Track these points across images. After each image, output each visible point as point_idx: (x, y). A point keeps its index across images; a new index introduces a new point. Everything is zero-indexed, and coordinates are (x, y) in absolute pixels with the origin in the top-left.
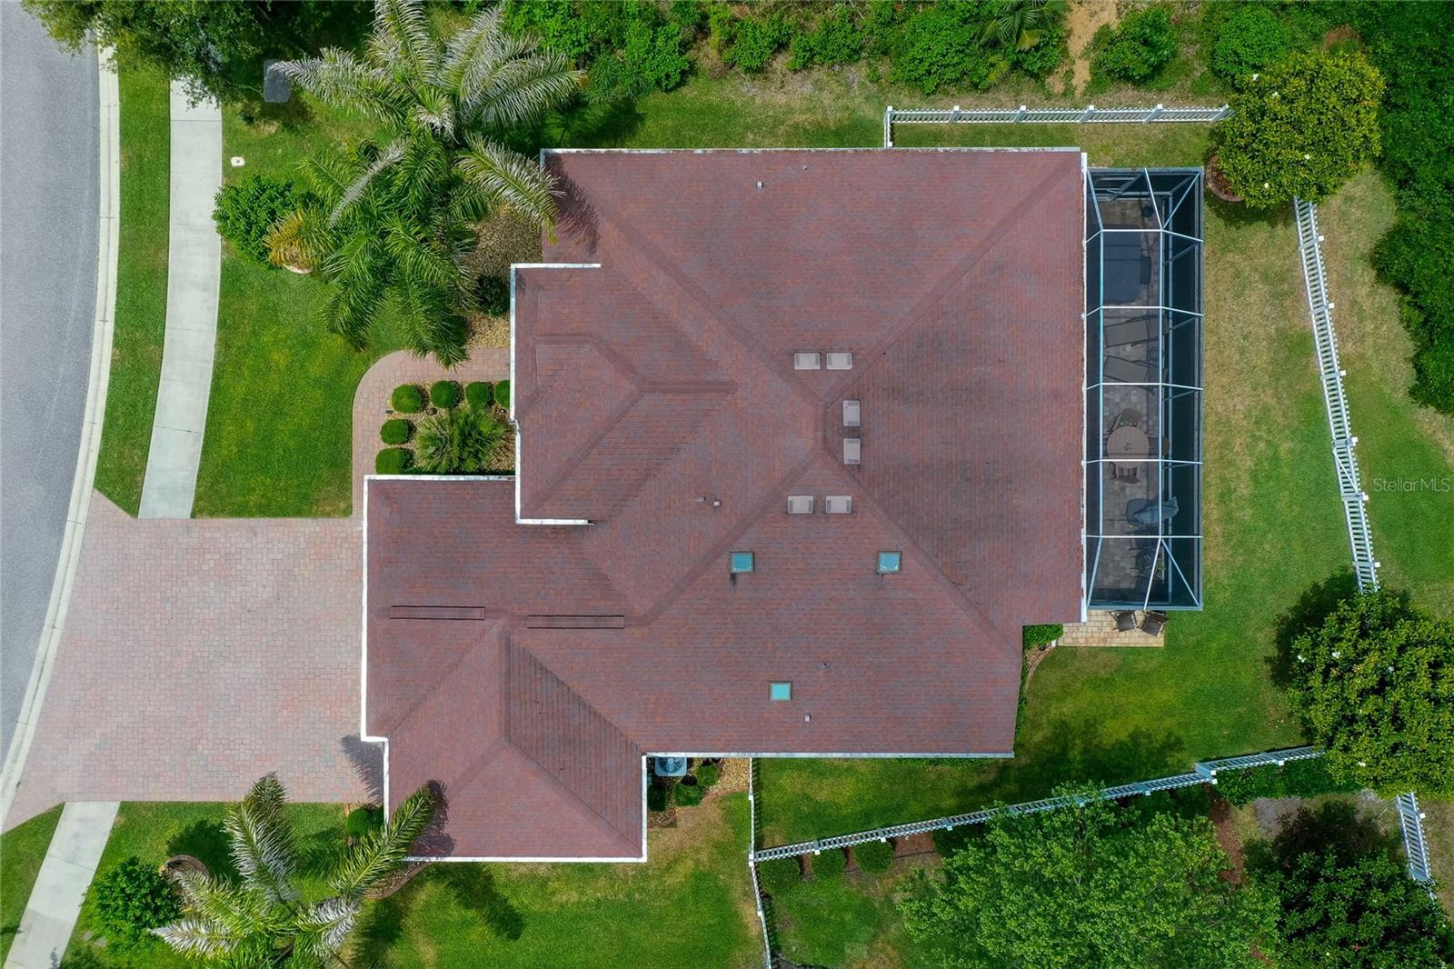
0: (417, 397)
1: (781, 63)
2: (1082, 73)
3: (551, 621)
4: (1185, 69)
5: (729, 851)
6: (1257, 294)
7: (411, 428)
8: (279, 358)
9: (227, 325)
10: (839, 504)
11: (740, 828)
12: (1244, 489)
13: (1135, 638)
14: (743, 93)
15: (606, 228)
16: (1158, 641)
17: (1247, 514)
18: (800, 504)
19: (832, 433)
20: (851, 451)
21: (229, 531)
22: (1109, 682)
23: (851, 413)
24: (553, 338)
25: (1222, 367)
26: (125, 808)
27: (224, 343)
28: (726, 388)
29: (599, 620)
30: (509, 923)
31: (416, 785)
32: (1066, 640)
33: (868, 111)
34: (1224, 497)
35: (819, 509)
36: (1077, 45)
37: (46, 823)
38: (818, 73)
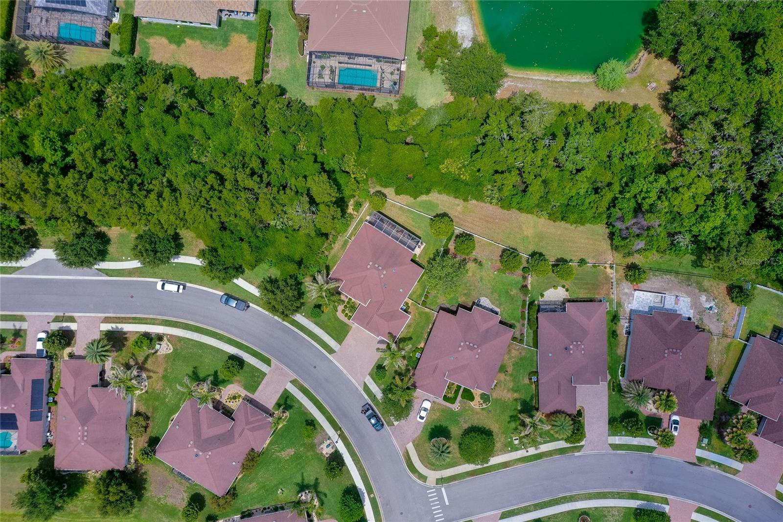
0: (343, 311)
1: (332, 245)
2: (356, 213)
3: (378, 309)
4: (362, 202)
5: (417, 308)
6: (393, 208)
7: (347, 314)
8: (329, 324)
9: (321, 327)
10: (385, 272)
11: (416, 305)
12: (414, 223)
13: (422, 247)
14: (333, 252)
15: (340, 278)
16: (424, 244)
17: (417, 225)
18: (382, 276)
19: (377, 269)
20: (380, 268)
21: (345, 342)
22: (426, 253)
23: (377, 266)
24: (350, 291)
25: (398, 218)
26: (369, 374)
27: (323, 329)
28: (366, 276)
29: (381, 304)
30: (410, 339)
31: (387, 336)
32: (418, 255)
33: (344, 239)
34: (413, 226)
35: (384, 275)
36: (352, 213)
37: (365, 385)
38: (336, 242)
